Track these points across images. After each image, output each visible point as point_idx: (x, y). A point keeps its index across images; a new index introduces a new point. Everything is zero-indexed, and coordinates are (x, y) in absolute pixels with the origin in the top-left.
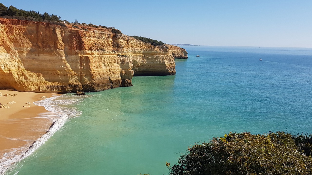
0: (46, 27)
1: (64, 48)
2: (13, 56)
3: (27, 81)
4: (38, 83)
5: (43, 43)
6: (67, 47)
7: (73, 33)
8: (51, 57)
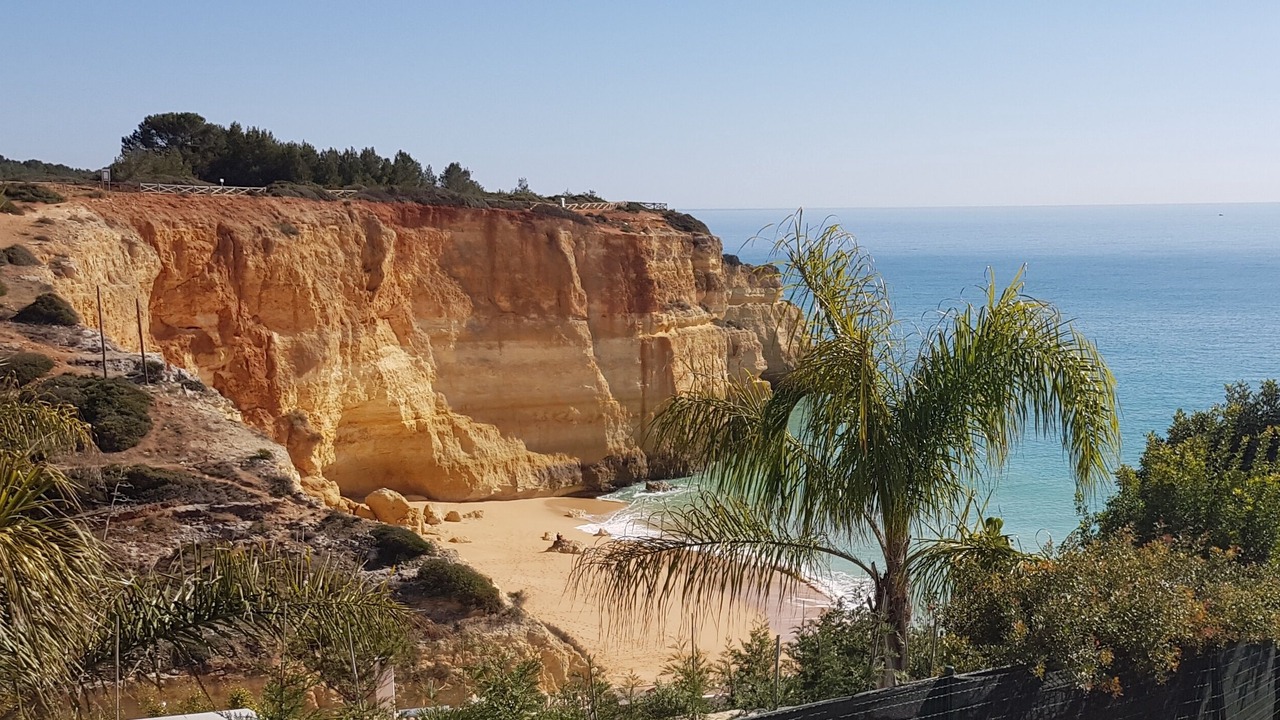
0: (521, 229)
1: (589, 311)
2: (419, 357)
3: (474, 458)
4: (510, 463)
5: (514, 294)
6: (597, 305)
7: (615, 248)
8: (546, 352)
